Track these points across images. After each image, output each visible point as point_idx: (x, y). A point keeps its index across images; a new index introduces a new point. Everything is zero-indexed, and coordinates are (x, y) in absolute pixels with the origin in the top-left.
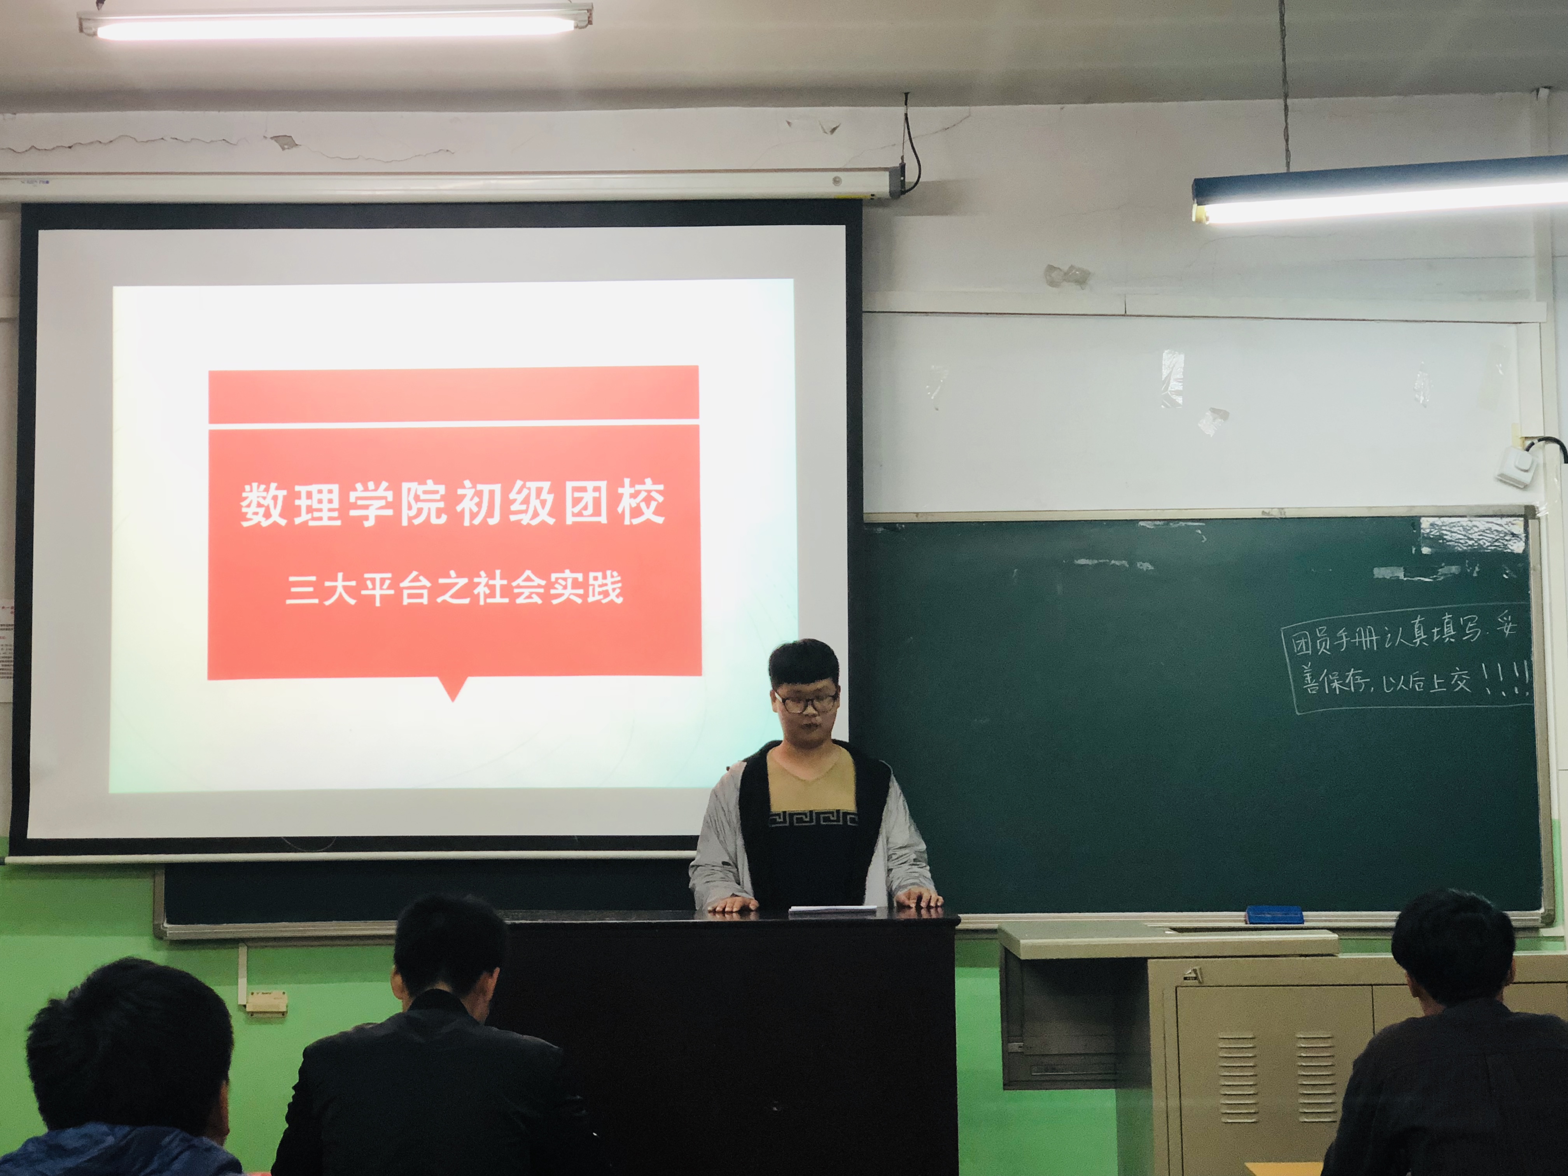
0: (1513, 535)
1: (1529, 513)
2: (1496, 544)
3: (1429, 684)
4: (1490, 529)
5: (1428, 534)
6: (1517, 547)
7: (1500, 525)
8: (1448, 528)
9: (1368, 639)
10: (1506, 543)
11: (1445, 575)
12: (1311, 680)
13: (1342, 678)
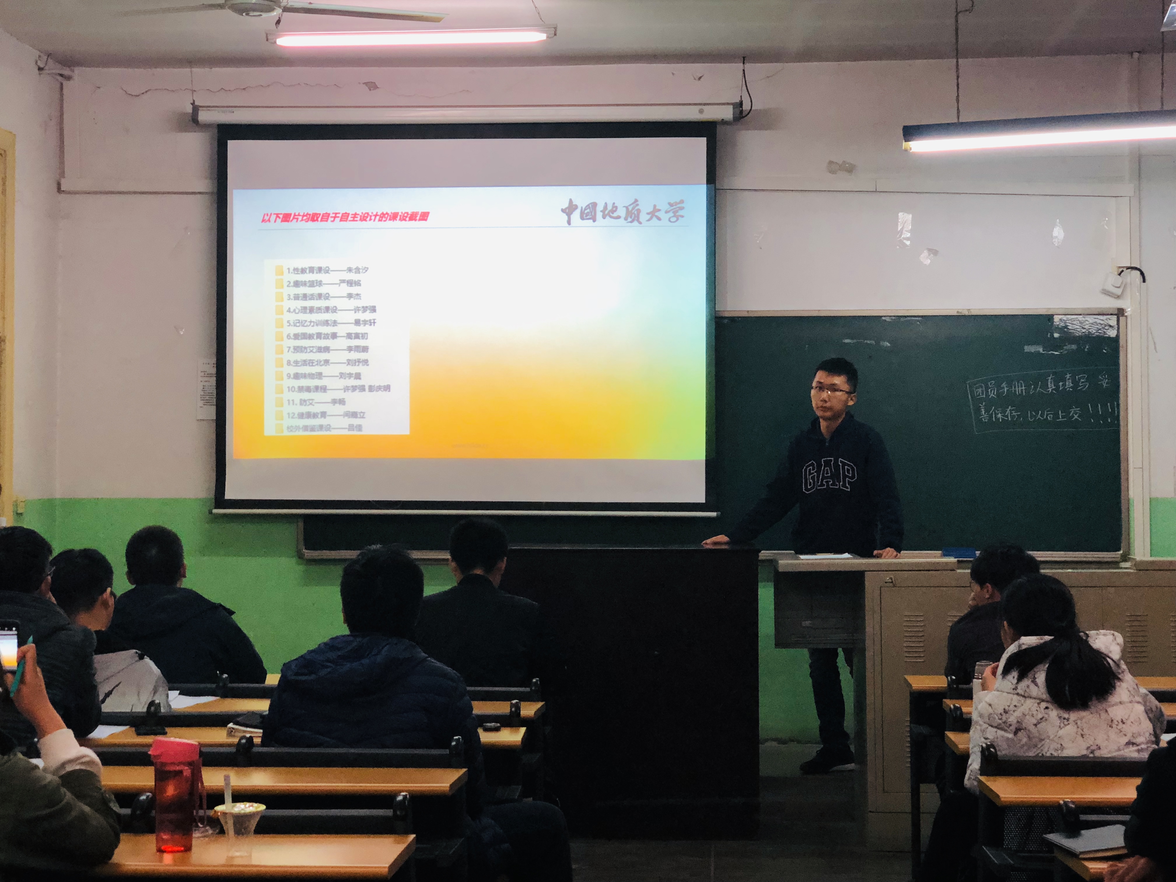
0: (1111, 326)
1: (1120, 313)
2: (1100, 331)
3: (1056, 416)
4: (1096, 322)
5: (1058, 325)
6: (1112, 333)
7: (1102, 320)
8: (1070, 322)
9: (1020, 389)
10: (1105, 331)
11: (1068, 350)
12: (985, 413)
13: (1004, 412)
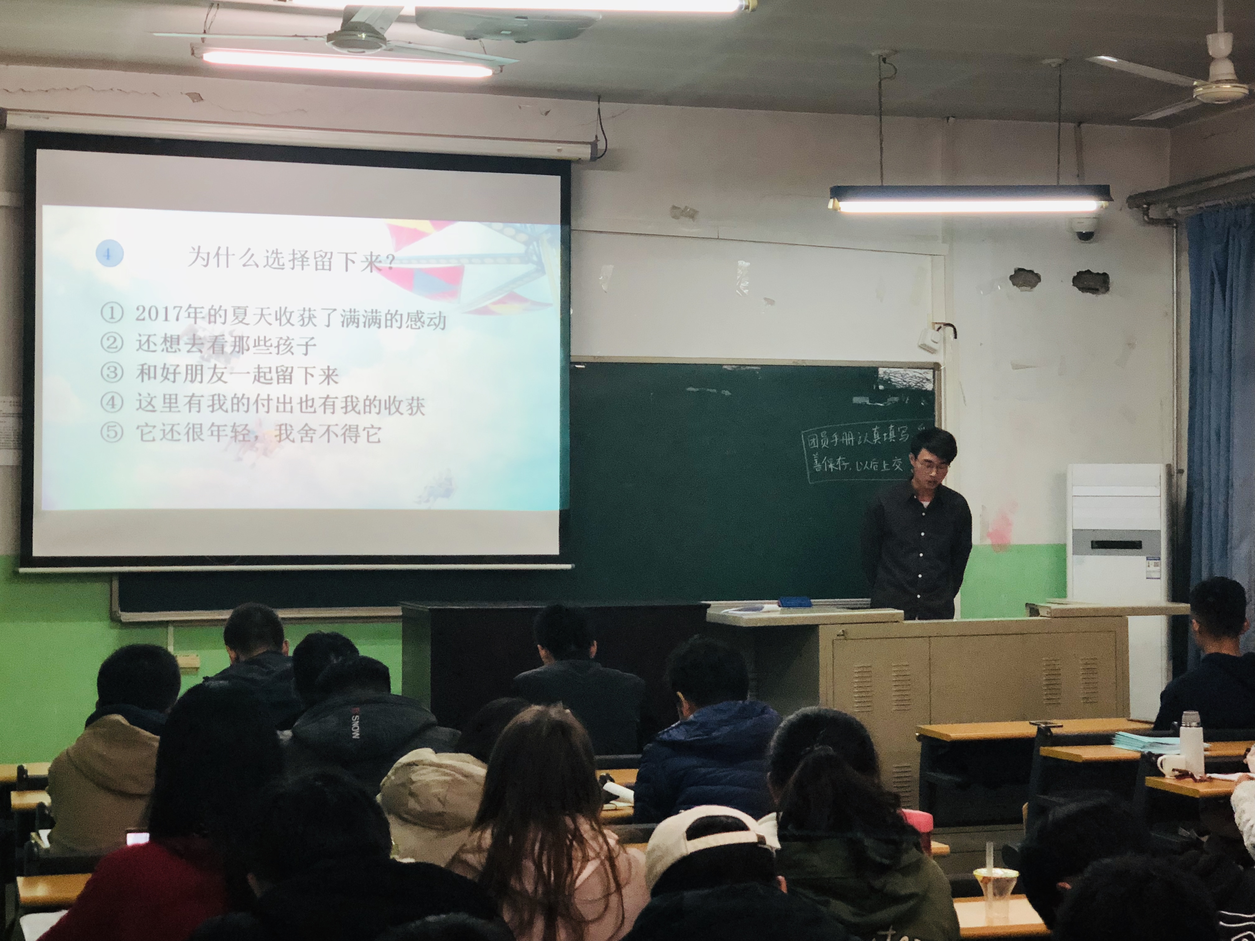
0: (928, 380)
1: (936, 367)
2: (918, 385)
3: (880, 466)
4: (915, 376)
5: (882, 377)
6: (929, 387)
7: (920, 374)
8: (893, 374)
9: (849, 439)
10: (923, 384)
11: (891, 402)
12: (818, 463)
13: (835, 461)
